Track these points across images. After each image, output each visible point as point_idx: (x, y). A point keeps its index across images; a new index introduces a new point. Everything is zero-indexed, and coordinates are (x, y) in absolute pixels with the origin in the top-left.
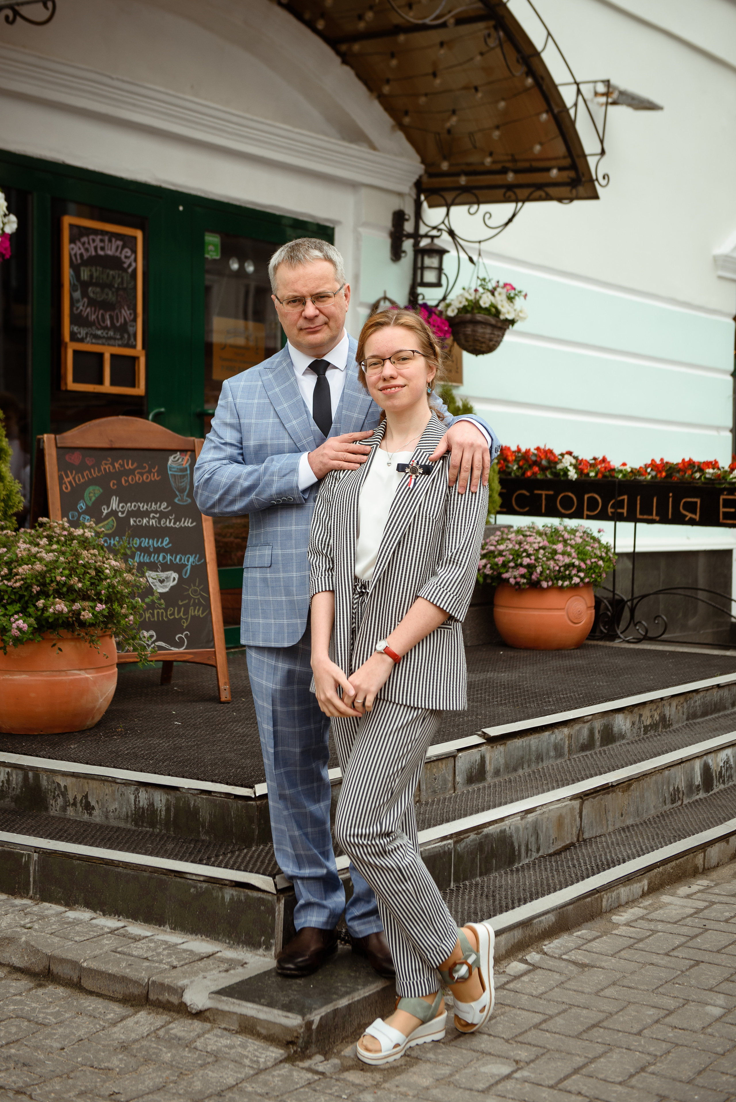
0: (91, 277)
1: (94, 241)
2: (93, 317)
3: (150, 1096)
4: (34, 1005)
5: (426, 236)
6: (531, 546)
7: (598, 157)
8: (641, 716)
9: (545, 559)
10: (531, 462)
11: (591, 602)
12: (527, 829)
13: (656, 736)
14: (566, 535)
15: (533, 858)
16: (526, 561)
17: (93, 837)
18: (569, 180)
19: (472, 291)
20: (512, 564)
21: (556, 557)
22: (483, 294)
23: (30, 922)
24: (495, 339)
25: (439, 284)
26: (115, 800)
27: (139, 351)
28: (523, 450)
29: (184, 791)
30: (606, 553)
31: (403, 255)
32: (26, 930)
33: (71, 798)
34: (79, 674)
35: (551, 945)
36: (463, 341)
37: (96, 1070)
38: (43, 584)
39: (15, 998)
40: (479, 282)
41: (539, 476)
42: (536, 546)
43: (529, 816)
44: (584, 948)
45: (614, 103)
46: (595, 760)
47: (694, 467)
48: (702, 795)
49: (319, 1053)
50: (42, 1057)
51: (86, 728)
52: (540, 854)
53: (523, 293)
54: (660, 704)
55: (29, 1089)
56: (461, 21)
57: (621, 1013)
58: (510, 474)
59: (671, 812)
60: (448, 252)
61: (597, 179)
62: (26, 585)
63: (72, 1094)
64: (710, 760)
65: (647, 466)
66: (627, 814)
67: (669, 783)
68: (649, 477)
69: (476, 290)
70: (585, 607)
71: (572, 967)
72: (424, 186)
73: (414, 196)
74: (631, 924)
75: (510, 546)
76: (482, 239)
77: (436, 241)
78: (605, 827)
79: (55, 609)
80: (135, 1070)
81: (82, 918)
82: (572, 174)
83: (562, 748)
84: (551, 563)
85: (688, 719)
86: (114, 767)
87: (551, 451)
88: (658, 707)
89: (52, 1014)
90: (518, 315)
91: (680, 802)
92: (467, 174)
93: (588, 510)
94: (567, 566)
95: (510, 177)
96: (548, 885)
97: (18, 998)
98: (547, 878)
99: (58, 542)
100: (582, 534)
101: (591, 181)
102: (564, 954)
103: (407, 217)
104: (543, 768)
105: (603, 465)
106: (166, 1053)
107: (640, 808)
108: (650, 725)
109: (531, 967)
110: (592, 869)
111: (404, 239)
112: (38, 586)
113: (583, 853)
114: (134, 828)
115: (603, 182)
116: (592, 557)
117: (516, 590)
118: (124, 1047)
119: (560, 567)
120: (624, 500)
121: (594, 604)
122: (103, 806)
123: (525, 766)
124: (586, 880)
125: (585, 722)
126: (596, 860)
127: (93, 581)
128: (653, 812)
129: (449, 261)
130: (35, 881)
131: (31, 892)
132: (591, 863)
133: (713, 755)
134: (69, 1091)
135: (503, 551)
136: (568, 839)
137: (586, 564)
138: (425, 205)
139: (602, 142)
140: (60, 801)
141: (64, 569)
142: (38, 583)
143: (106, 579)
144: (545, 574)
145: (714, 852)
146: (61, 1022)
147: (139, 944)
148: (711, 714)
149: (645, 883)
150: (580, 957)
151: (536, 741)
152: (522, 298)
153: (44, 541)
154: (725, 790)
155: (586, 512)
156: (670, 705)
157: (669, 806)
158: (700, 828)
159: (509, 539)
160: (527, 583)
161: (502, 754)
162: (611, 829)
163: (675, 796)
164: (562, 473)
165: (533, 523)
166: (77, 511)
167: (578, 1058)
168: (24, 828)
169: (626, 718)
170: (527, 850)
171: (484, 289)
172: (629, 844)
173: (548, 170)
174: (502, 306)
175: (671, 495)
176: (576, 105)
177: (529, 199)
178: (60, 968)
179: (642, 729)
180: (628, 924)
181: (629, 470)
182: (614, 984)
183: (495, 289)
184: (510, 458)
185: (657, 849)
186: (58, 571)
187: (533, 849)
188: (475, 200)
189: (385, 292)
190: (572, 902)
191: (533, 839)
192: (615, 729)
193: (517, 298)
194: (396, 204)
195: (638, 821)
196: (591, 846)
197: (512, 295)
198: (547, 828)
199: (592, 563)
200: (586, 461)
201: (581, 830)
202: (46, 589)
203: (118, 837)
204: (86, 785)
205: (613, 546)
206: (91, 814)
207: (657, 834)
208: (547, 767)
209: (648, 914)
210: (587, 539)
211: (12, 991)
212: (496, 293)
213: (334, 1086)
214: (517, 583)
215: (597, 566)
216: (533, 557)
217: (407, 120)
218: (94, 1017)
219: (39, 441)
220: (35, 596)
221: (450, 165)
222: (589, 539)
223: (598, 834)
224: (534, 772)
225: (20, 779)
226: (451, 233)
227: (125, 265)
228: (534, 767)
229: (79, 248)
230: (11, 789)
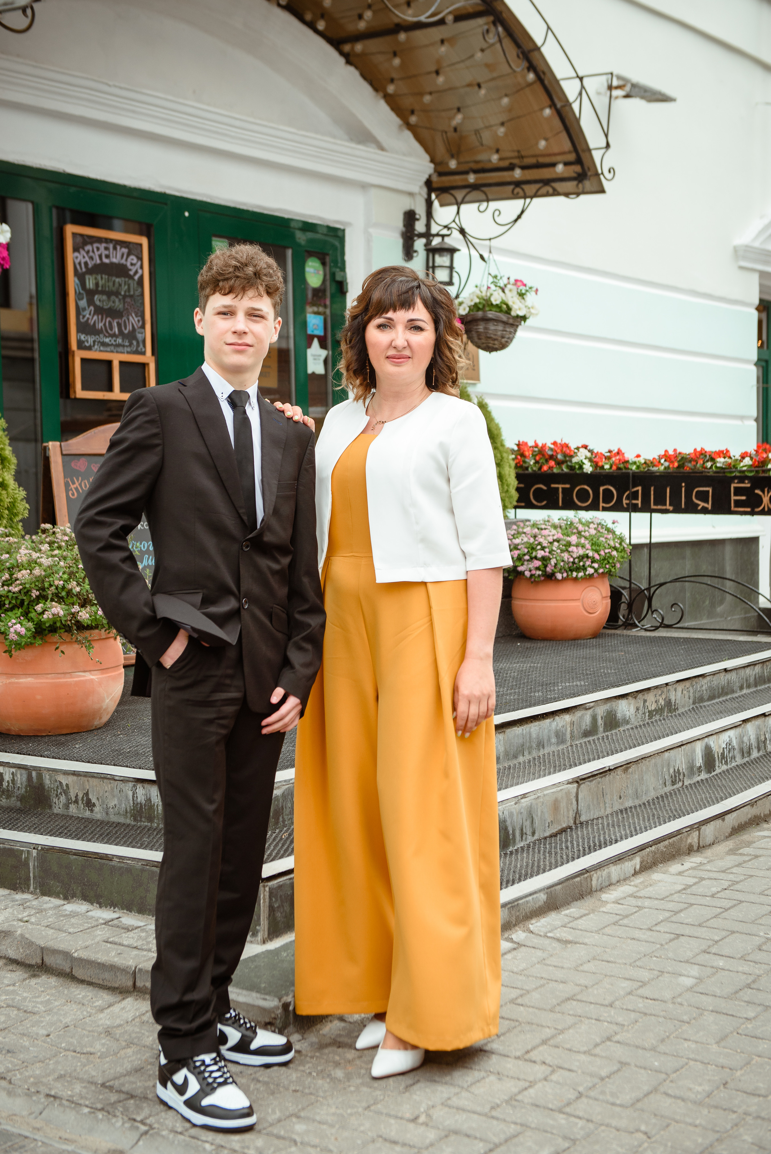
0: (97, 284)
1: (98, 249)
2: (101, 325)
3: (127, 1078)
4: (25, 995)
5: (438, 235)
6: (545, 539)
7: (603, 151)
8: (645, 701)
9: (559, 551)
10: (547, 457)
11: (606, 591)
12: (521, 813)
13: (660, 720)
14: (581, 528)
15: (528, 842)
16: (540, 554)
17: (92, 832)
18: (575, 175)
19: (484, 289)
20: (527, 557)
21: (570, 549)
22: (494, 291)
23: (28, 916)
24: (507, 336)
25: (450, 283)
26: (114, 797)
27: (148, 358)
28: (540, 445)
30: (620, 544)
31: (415, 254)
32: (22, 924)
33: (72, 795)
34: (84, 676)
35: (538, 924)
36: (476, 339)
37: (79, 1055)
38: (42, 589)
39: (8, 988)
40: (491, 280)
41: (555, 471)
42: (550, 539)
43: (523, 800)
44: (569, 925)
45: (627, 96)
46: (596, 746)
47: (706, 456)
48: (704, 776)
49: (297, 1032)
50: (27, 1044)
51: (94, 727)
52: (536, 837)
53: (534, 289)
54: (665, 689)
55: (10, 1074)
56: (459, 17)
57: (596, 987)
58: (527, 468)
59: (671, 793)
60: (458, 250)
61: (602, 173)
62: (25, 590)
63: (51, 1078)
64: (712, 742)
65: (660, 457)
66: (625, 796)
67: (669, 765)
68: (662, 468)
69: (488, 288)
70: (600, 597)
71: (555, 944)
72: (435, 185)
73: (426, 196)
74: (620, 902)
75: (526, 539)
76: (492, 236)
77: (446, 239)
78: (603, 810)
79: (51, 613)
80: (115, 1054)
81: (79, 910)
82: (577, 168)
83: (564, 734)
84: (566, 556)
85: (694, 703)
86: (114, 765)
87: (567, 446)
88: (663, 692)
89: (41, 1003)
90: (530, 312)
91: (681, 784)
92: (475, 172)
93: (604, 502)
94: (581, 558)
95: (518, 173)
96: (539, 867)
97: (11, 988)
98: (539, 861)
99: (60, 547)
100: (596, 526)
101: (597, 175)
102: (550, 932)
103: (417, 217)
104: (544, 755)
105: (618, 457)
106: (148, 1037)
107: (639, 790)
108: (655, 710)
109: (515, 946)
110: (584, 850)
111: (416, 238)
112: (39, 590)
113: (578, 835)
114: (133, 823)
115: (609, 176)
116: (605, 548)
117: (532, 582)
118: (108, 1032)
119: (574, 559)
120: (638, 491)
121: (609, 594)
122: (103, 802)
123: (526, 753)
124: (576, 861)
125: (586, 709)
126: (589, 842)
128: (652, 794)
129: (460, 259)
130: (34, 877)
131: (32, 887)
132: (584, 844)
133: (715, 737)
134: (48, 1075)
135: (518, 545)
136: (564, 822)
137: (599, 555)
138: (436, 204)
139: (606, 136)
140: (63, 799)
141: (63, 573)
142: (37, 588)
144: (559, 566)
145: (709, 830)
146: (50, 1010)
147: (131, 934)
148: (719, 697)
149: (636, 862)
150: (565, 935)
151: (537, 728)
152: (533, 293)
153: (45, 547)
154: (727, 770)
155: (601, 504)
156: (675, 690)
157: (669, 788)
158: (696, 808)
159: (525, 533)
160: (543, 575)
161: (502, 742)
162: (609, 811)
163: (676, 777)
164: (577, 467)
165: (549, 516)
167: (547, 1030)
168: (26, 826)
169: (630, 704)
170: (522, 834)
171: (496, 286)
172: (624, 825)
173: (554, 165)
174: (514, 303)
175: (683, 484)
176: (579, 98)
177: (536, 195)
178: (52, 958)
179: (647, 714)
180: (617, 902)
181: (643, 461)
182: (594, 959)
183: (505, 286)
184: (527, 453)
185: (651, 829)
186: (57, 576)
187: (528, 833)
188: (484, 197)
190: (560, 883)
191: (528, 823)
192: (619, 715)
193: (528, 293)
194: (406, 204)
195: (637, 802)
196: (587, 828)
197: (523, 291)
198: (542, 812)
199: (606, 554)
200: (601, 453)
201: (578, 813)
202: (44, 593)
203: (116, 832)
204: (87, 783)
205: (627, 536)
206: (92, 811)
207: (653, 815)
208: (549, 753)
209: (638, 891)
210: (601, 531)
211: (6, 982)
212: (506, 290)
213: (308, 1062)
214: (532, 575)
215: (611, 556)
216: (547, 550)
217: (413, 120)
218: (83, 1004)
219: (45, 449)
220: (33, 601)
221: (459, 163)
222: (603, 531)
223: (595, 817)
224: (534, 759)
225: (24, 779)
226: (462, 231)
227: (132, 273)
228: (535, 754)
229: (84, 257)
230: (16, 789)
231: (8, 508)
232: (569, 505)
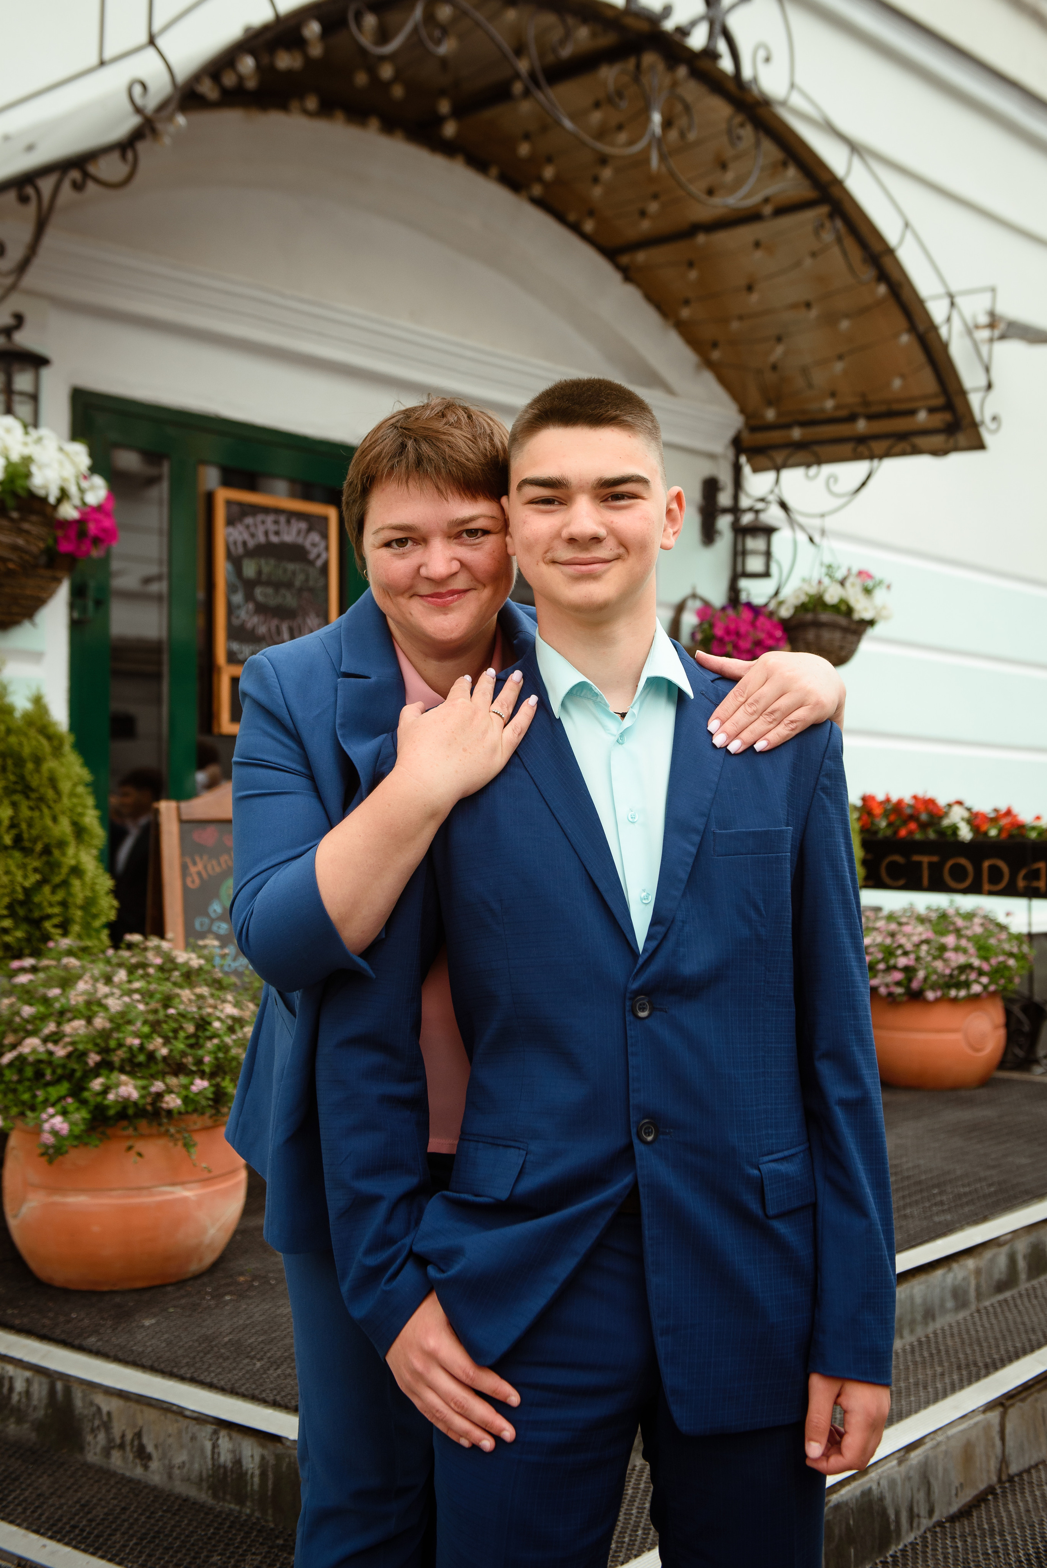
0: (259, 573)
1: (263, 522)
2: (262, 630)
5: (749, 510)
6: (909, 939)
7: (983, 393)
9: (929, 959)
10: (905, 817)
11: (1000, 1017)
12: (910, 1479)
14: (960, 922)
15: (922, 1529)
16: (902, 962)
18: (943, 426)
19: (815, 582)
20: (882, 966)
21: (946, 955)
22: (828, 585)
24: (848, 646)
25: (766, 574)
26: (182, 1446)
28: (894, 800)
29: (288, 1443)
30: (1018, 947)
31: (718, 537)
33: (116, 1433)
34: (173, 1192)
38: (105, 1051)
40: (824, 570)
41: (918, 836)
42: (916, 939)
45: (1002, 338)
51: (189, 1275)
52: (936, 1517)
53: (886, 583)
56: (782, 210)
58: (876, 833)
60: (778, 529)
61: (982, 423)
62: (76, 1053)
69: (820, 581)
70: (991, 1027)
72: (745, 444)
73: (732, 458)
75: (879, 939)
76: (826, 511)
77: (762, 515)
79: (117, 1094)
82: (947, 417)
83: (966, 1292)
84: (939, 965)
87: (933, 801)
90: (879, 614)
92: (802, 424)
93: (989, 882)
94: (963, 968)
95: (862, 425)
99: (146, 976)
100: (982, 920)
101: (975, 425)
103: (721, 486)
104: (935, 1333)
105: (1008, 820)
111: (719, 515)
112: (99, 1053)
114: (210, 1502)
115: (992, 426)
116: (998, 954)
117: (890, 1004)
119: (952, 970)
120: (1040, 869)
121: (1004, 1022)
123: (906, 1332)
125: (999, 1247)
127: (192, 1041)
129: (781, 542)
136: (982, 1481)
137: (989, 964)
138: (747, 470)
139: (987, 370)
140: (102, 1437)
141: (145, 1022)
142: (97, 1049)
143: (210, 1038)
144: (929, 982)
151: (923, 1286)
152: (884, 589)
155: (986, 887)
159: (878, 929)
160: (904, 994)
164: (949, 832)
165: (910, 902)
166: (207, 915)
170: (912, 1518)
171: (830, 579)
173: (914, 412)
174: (856, 601)
176: (949, 319)
177: (889, 454)
183: (846, 578)
184: (875, 812)
186: (131, 1028)
187: (922, 1514)
188: (814, 459)
189: (694, 588)
191: (921, 1496)
193: (877, 589)
194: (706, 469)
196: (1022, 1492)
197: (870, 586)
198: (945, 1469)
199: (999, 962)
200: (984, 813)
201: (1004, 1461)
202: (108, 1058)
204: (139, 1415)
206: (146, 1467)
212: (848, 584)
214: (890, 994)
215: (1007, 967)
216: (912, 956)
217: (716, 355)
219: (157, 812)
220: (91, 1070)
221: (779, 414)
222: (991, 927)
223: (1033, 1463)
224: (920, 1342)
225: (44, 1393)
226: (783, 505)
227: (312, 556)
228: (920, 1332)
229: (241, 533)
230: (31, 1409)
231: (83, 908)
232: (937, 886)
